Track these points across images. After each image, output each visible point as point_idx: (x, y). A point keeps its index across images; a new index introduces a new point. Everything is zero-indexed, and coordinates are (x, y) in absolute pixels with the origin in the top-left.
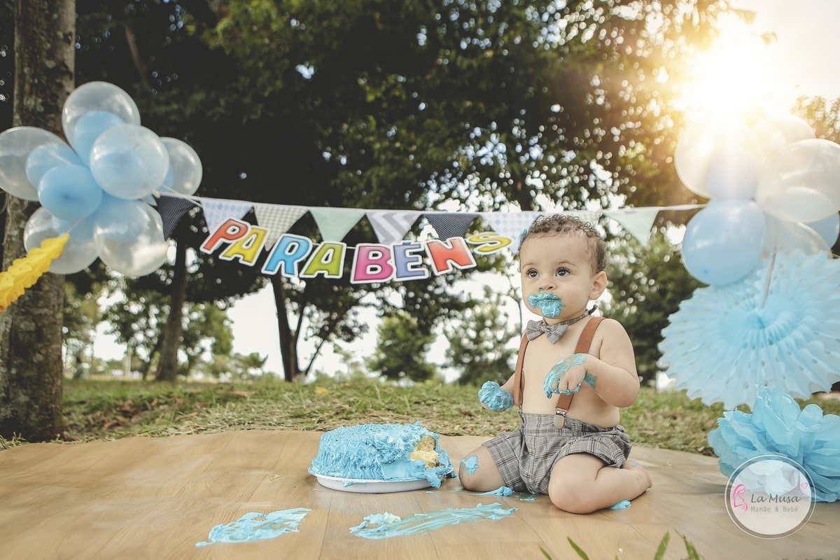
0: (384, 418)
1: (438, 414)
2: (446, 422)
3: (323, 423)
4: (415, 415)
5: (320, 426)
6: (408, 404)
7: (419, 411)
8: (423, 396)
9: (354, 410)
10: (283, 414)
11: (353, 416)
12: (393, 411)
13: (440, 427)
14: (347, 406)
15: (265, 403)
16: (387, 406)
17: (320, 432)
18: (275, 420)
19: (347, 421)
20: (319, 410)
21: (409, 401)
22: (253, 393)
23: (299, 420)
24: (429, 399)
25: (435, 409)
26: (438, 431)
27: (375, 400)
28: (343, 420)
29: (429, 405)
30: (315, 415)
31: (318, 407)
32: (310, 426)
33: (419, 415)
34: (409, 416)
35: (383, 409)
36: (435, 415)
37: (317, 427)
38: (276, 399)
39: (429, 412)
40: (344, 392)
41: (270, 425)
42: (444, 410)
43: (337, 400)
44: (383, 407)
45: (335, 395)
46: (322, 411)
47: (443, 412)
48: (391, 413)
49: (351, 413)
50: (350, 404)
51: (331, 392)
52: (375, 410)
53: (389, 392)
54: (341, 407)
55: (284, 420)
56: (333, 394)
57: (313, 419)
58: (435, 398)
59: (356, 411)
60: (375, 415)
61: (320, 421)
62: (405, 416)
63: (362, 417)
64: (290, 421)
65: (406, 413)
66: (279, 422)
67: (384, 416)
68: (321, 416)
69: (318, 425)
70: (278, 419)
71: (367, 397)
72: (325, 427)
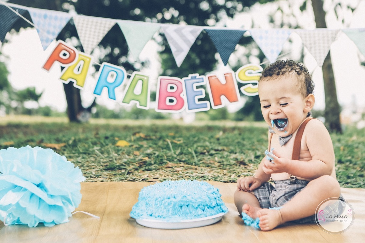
0: (177, 169)
1: (219, 164)
2: (225, 172)
3: (131, 174)
4: (201, 165)
5: (130, 177)
6: (194, 155)
7: (204, 161)
8: (207, 146)
9: (153, 162)
10: (98, 167)
11: (153, 167)
12: (184, 162)
13: (220, 175)
14: (147, 159)
15: (80, 158)
16: (178, 158)
17: (130, 182)
18: (94, 173)
19: (149, 172)
20: (125, 163)
21: (196, 152)
22: (62, 145)
23: (114, 173)
24: (212, 149)
25: (216, 159)
26: (219, 179)
27: (168, 151)
28: (146, 172)
29: (211, 155)
30: (123, 167)
31: (125, 160)
32: (122, 177)
33: (204, 165)
34: (197, 167)
35: (175, 160)
36: (217, 164)
37: (127, 178)
38: (87, 153)
39: (212, 162)
40: (140, 143)
41: (91, 177)
42: (224, 160)
43: (137, 153)
44: (176, 158)
45: (134, 147)
46: (128, 163)
47: (223, 162)
48: (182, 164)
49: (151, 164)
50: (149, 155)
51: (130, 144)
52: (170, 161)
53: (178, 143)
54: (142, 160)
55: (100, 173)
56: (132, 146)
57: (123, 171)
58: (216, 148)
59: (155, 163)
60: (170, 166)
61: (129, 173)
62: (193, 167)
63: (160, 168)
64: (105, 173)
65: (194, 164)
66: (98, 175)
67: (177, 167)
68: (129, 169)
69: (128, 176)
70: (95, 171)
71: (161, 149)
72: (134, 177)
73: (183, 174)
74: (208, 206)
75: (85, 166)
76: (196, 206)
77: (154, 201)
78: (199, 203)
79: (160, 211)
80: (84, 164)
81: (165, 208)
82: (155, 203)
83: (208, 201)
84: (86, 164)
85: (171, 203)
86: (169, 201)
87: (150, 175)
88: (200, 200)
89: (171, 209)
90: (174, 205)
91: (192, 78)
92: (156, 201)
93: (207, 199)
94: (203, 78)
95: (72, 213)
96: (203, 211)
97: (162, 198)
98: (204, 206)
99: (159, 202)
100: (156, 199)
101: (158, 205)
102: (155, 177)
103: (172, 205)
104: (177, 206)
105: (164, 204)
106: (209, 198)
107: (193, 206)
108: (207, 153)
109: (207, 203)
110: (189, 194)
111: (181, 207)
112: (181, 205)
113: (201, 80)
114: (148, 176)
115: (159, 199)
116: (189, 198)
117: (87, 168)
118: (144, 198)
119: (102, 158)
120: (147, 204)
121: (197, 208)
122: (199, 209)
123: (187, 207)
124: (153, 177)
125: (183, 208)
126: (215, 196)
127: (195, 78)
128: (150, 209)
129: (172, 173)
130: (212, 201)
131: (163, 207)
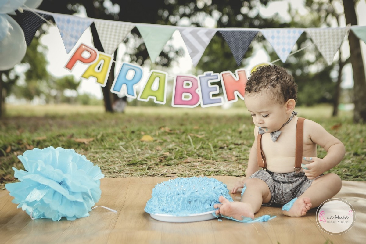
0: (195, 164)
1: (236, 158)
2: (240, 166)
3: (151, 170)
4: (219, 160)
5: (150, 172)
6: (212, 149)
7: (222, 156)
8: (227, 140)
9: (173, 157)
10: (122, 163)
11: (172, 162)
12: (202, 156)
13: (234, 170)
14: (168, 154)
15: (106, 153)
16: (198, 153)
17: (150, 177)
18: (117, 168)
19: (168, 167)
20: (147, 158)
21: (215, 147)
22: (91, 139)
23: (135, 168)
24: (232, 143)
25: (234, 153)
26: (233, 174)
27: (189, 146)
28: (166, 167)
29: (230, 149)
30: (144, 162)
31: (147, 155)
32: (142, 172)
33: (221, 160)
34: (214, 161)
35: (195, 155)
36: (234, 159)
37: (147, 173)
38: (112, 148)
39: (229, 156)
40: (164, 138)
41: (114, 172)
42: (241, 154)
43: (159, 148)
44: (195, 153)
45: (158, 142)
46: (149, 159)
47: (240, 156)
48: (201, 159)
49: (171, 159)
50: (170, 151)
51: (154, 139)
52: (189, 156)
53: (200, 137)
54: (163, 155)
55: (123, 168)
56: (156, 140)
57: (144, 166)
58: (236, 142)
59: (175, 158)
60: (189, 161)
61: (149, 168)
62: (211, 161)
63: (179, 163)
64: (128, 168)
65: (212, 159)
66: (120, 170)
67: (196, 162)
68: (149, 164)
69: (148, 171)
70: (118, 167)
71: (183, 143)
72: (153, 173)
73: (200, 169)
74: (215, 201)
75: (109, 161)
76: (204, 201)
77: (165, 197)
78: (206, 199)
79: (171, 206)
80: (108, 160)
81: (175, 203)
82: (166, 199)
83: (215, 196)
84: (110, 160)
85: (181, 199)
86: (179, 196)
87: (169, 170)
88: (207, 196)
89: (181, 204)
90: (183, 201)
91: (207, 75)
92: (167, 197)
93: (214, 195)
94: (217, 76)
95: (92, 207)
96: (211, 205)
97: (172, 194)
98: (211, 201)
99: (169, 198)
100: (167, 195)
101: (169, 201)
102: (174, 172)
103: (182, 200)
104: (186, 201)
105: (174, 200)
106: (216, 193)
107: (200, 201)
108: (226, 148)
109: (214, 198)
110: (197, 190)
111: (190, 202)
112: (190, 201)
113: (216, 77)
114: (166, 171)
115: (170, 196)
116: (197, 194)
117: (111, 163)
118: (157, 194)
119: (126, 154)
120: (159, 200)
121: (204, 203)
122: (206, 204)
123: (195, 202)
124: (171, 172)
125: (192, 203)
126: (222, 191)
127: (210, 75)
128: (162, 204)
129: (190, 168)
130: (219, 196)
131: (173, 203)
